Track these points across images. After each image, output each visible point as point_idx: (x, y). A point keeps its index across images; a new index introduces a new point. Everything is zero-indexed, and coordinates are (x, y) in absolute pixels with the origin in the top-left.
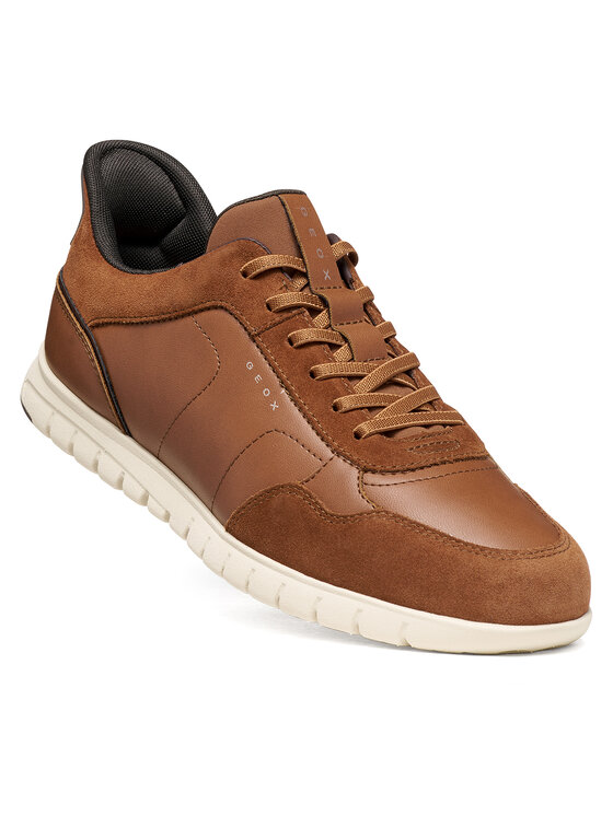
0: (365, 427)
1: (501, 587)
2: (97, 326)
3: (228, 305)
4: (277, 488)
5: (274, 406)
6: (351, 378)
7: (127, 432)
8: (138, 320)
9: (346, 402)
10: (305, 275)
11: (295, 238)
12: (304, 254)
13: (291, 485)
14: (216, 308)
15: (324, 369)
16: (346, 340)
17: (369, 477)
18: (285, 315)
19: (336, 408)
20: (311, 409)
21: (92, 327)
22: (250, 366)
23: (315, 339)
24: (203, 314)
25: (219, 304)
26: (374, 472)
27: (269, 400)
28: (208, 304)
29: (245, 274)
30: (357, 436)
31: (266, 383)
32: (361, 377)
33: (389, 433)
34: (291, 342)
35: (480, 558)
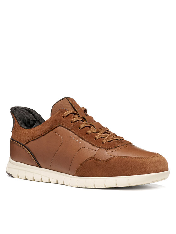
0: (104, 141)
1: (149, 164)
2: (26, 143)
3: (62, 125)
4: (87, 160)
5: (80, 143)
6: (96, 132)
7: (40, 167)
8: (38, 137)
9: (97, 137)
10: (78, 114)
11: (73, 107)
12: (76, 109)
13: (90, 158)
14: (58, 126)
15: (89, 132)
16: (92, 125)
17: (109, 151)
18: (76, 123)
19: (95, 139)
20: (90, 140)
21: (25, 144)
22: (71, 136)
23: (85, 126)
24: (55, 129)
25: (59, 125)
26: (110, 149)
27: (78, 142)
28: (56, 126)
29: (63, 117)
30: (103, 143)
31: (76, 139)
32: (99, 132)
33: (110, 141)
34: (79, 128)
35: (143, 159)
